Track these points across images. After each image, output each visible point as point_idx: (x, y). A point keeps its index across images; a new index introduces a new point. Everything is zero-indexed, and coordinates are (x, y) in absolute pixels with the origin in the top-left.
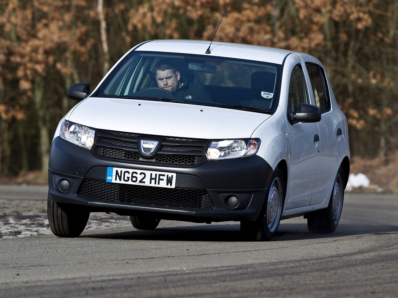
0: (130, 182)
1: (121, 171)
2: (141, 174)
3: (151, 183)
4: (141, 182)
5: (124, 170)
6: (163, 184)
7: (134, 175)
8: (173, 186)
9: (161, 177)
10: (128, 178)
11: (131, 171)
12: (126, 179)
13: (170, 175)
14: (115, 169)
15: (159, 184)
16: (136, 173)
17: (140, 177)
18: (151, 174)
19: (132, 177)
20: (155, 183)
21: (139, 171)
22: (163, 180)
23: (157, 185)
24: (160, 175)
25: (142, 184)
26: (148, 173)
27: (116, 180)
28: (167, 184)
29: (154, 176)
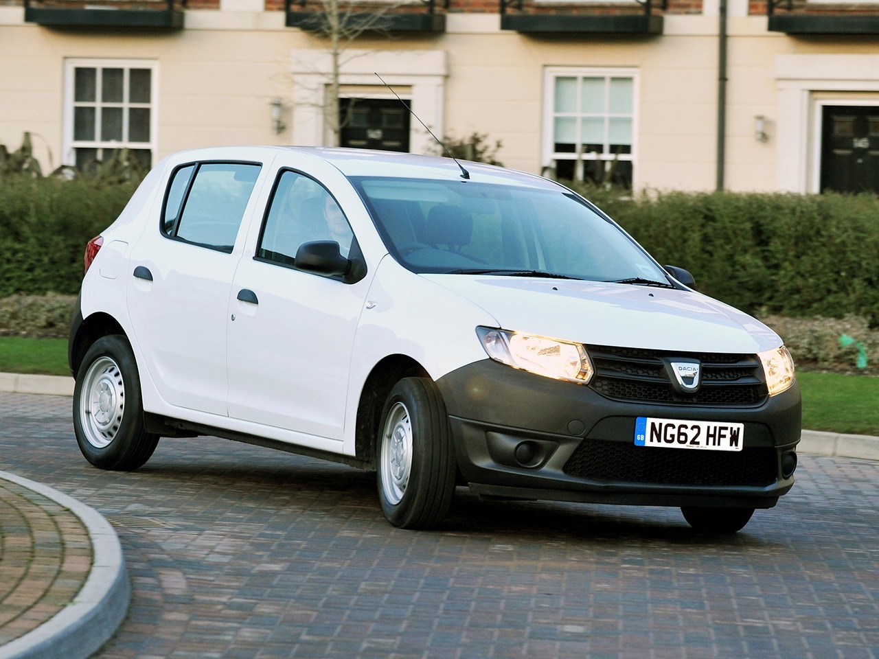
0: (675, 445)
1: (661, 424)
2: (693, 428)
3: (707, 444)
4: (693, 442)
5: (665, 422)
6: (725, 445)
7: (683, 430)
8: (740, 448)
9: (723, 432)
10: (672, 436)
11: (677, 423)
12: (669, 438)
13: (735, 426)
14: (650, 421)
15: (719, 444)
16: (686, 427)
17: (691, 434)
18: (709, 427)
19: (680, 434)
20: (714, 444)
21: (690, 423)
22: (724, 436)
23: (716, 448)
24: (721, 428)
25: (695, 447)
26: (703, 425)
27: (652, 440)
28: (731, 445)
29: (712, 432)
